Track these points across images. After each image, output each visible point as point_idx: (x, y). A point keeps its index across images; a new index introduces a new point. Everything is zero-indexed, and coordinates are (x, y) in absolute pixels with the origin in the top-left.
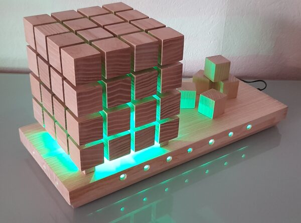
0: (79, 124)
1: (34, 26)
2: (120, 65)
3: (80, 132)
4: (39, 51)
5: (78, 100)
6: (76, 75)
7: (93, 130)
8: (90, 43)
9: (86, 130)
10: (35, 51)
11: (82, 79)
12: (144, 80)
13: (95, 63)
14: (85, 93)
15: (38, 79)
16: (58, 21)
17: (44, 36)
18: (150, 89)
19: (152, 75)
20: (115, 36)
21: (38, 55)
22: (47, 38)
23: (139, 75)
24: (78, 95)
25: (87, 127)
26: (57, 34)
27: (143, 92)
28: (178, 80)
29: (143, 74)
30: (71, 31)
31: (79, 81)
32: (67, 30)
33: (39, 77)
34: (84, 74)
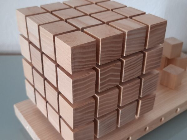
0: (74, 110)
1: (26, 16)
2: (113, 51)
3: (74, 117)
4: (32, 39)
5: (74, 87)
6: (72, 63)
7: (86, 113)
8: (82, 30)
9: (79, 114)
10: (28, 39)
11: (77, 67)
12: (131, 64)
13: (90, 50)
14: (80, 80)
15: (31, 64)
16: (48, 12)
17: (37, 25)
18: (136, 71)
19: (139, 58)
20: (104, 23)
21: (30, 43)
22: (40, 27)
23: (128, 59)
24: (74, 82)
25: (80, 112)
26: (49, 23)
27: (130, 74)
28: (158, 61)
29: (131, 58)
30: (61, 20)
31: (75, 68)
32: (58, 19)
33: (31, 62)
34: (80, 62)
